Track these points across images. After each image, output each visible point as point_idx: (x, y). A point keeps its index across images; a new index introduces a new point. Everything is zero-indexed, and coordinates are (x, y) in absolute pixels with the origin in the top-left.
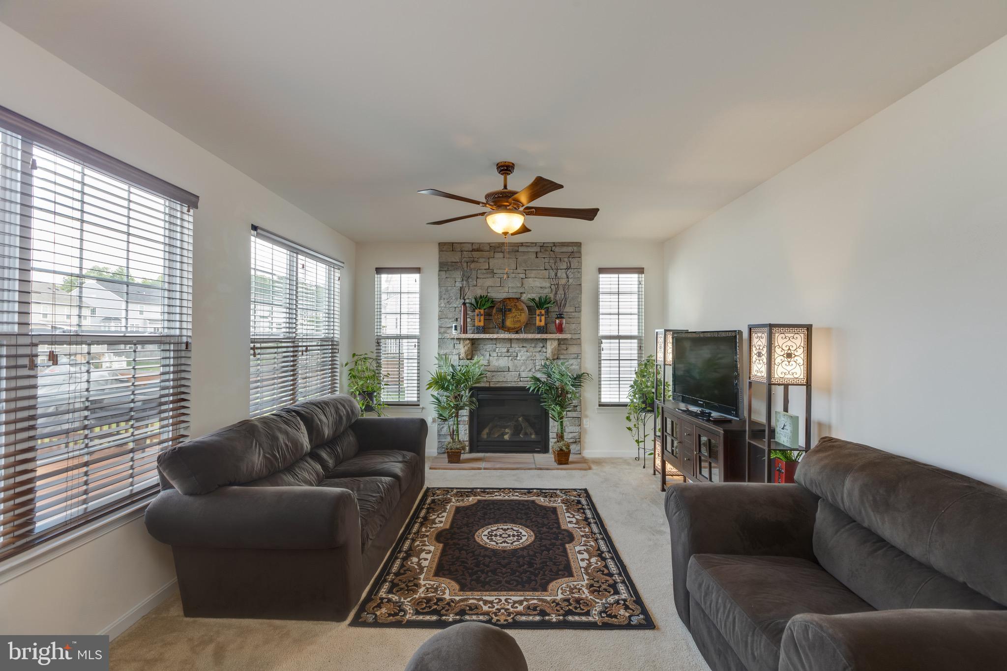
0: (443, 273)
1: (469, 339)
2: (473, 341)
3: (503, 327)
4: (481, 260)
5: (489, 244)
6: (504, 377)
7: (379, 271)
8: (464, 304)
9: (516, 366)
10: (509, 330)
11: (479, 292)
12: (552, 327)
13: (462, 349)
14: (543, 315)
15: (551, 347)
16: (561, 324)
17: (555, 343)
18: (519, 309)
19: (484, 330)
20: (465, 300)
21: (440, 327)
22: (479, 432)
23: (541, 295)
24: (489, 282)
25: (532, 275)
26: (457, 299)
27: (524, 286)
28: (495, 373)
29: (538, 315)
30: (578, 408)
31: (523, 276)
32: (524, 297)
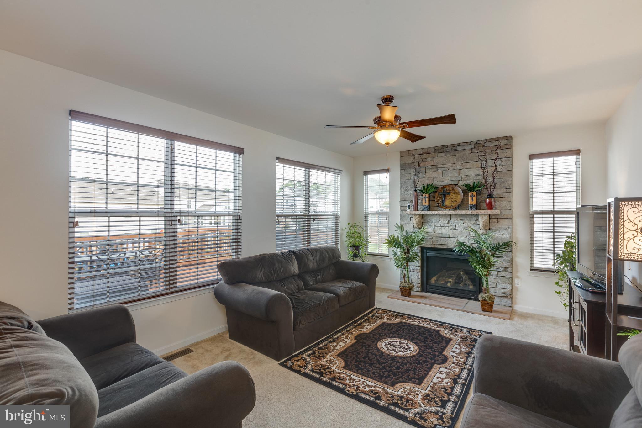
0: (403, 172)
1: (419, 214)
2: (423, 216)
3: (442, 206)
4: (428, 160)
5: (434, 147)
6: (446, 241)
7: (366, 173)
8: (416, 191)
9: (455, 234)
10: (447, 208)
11: (427, 182)
12: (484, 205)
13: (415, 221)
14: (474, 196)
15: (482, 220)
16: (490, 203)
17: (486, 218)
18: (456, 193)
19: (430, 208)
20: (416, 188)
21: (401, 206)
22: (428, 278)
23: (474, 181)
24: (434, 175)
25: (468, 167)
26: (412, 187)
27: (461, 175)
28: (438, 239)
29: (471, 196)
30: (510, 270)
31: (460, 168)
32: (461, 183)
